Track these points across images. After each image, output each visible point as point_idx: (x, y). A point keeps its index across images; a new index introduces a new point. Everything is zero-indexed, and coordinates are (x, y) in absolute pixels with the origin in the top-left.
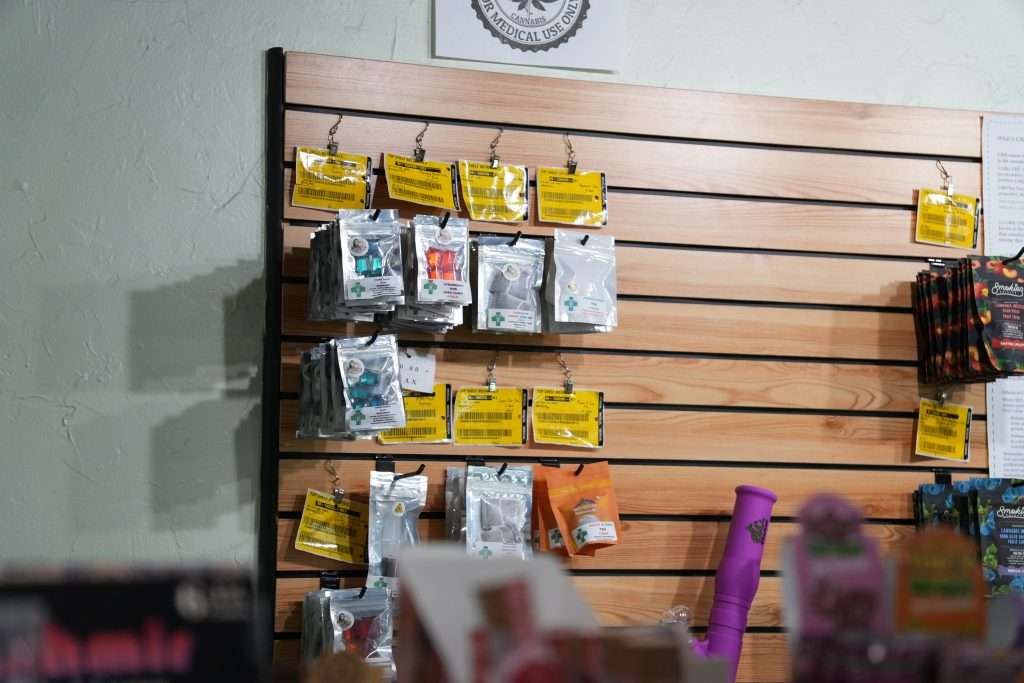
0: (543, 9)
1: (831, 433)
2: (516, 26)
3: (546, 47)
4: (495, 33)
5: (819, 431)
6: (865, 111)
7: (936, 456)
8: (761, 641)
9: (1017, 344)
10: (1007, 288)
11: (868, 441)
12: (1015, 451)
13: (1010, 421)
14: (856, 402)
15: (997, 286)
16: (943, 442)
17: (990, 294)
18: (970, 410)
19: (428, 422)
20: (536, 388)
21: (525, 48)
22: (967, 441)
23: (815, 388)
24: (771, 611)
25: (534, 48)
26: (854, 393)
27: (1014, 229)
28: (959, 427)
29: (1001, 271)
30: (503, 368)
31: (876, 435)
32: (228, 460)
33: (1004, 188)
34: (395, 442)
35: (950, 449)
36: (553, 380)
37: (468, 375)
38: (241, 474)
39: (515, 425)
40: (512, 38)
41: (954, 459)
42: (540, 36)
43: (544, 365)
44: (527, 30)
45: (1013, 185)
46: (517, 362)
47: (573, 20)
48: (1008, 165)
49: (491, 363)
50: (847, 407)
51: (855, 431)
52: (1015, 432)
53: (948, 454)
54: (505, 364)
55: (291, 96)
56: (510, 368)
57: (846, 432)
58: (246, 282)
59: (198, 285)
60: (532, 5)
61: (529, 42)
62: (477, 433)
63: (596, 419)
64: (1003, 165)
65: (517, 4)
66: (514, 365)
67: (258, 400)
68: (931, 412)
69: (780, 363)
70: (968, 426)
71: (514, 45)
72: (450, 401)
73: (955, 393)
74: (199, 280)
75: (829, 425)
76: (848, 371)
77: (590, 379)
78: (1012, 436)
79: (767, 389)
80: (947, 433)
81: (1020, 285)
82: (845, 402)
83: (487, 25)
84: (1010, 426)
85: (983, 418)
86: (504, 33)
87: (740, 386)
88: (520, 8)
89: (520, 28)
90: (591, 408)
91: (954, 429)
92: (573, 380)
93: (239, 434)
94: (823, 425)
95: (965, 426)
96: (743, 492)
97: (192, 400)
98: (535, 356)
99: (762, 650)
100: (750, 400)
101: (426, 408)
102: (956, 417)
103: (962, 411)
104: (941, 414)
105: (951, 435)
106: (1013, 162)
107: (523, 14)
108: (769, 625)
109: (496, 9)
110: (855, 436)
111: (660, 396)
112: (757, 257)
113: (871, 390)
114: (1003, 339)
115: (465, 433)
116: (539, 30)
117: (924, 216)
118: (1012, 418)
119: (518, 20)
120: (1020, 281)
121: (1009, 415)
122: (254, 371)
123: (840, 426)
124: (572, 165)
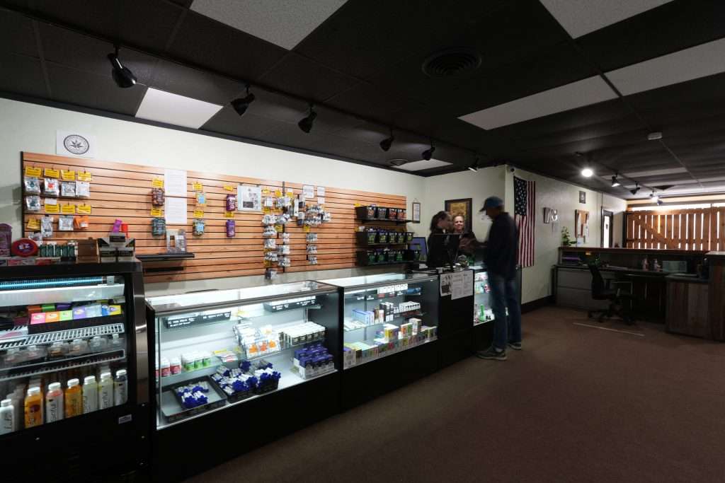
0: (80, 148)
2: (74, 151)
3: (80, 154)
4: (70, 151)
6: (142, 167)
7: (155, 216)
12: (170, 215)
14: (141, 208)
16: (156, 214)
18: (162, 209)
19: (55, 209)
21: (76, 154)
22: (162, 214)
25: (78, 154)
28: (160, 212)
31: (143, 213)
32: (14, 214)
33: (169, 179)
34: (49, 212)
35: (158, 215)
37: (64, 203)
38: (17, 216)
39: (74, 210)
43: (80, 201)
44: (76, 151)
47: (86, 150)
52: (171, 213)
54: (72, 201)
55: (24, 159)
57: (139, 212)
58: (17, 187)
59: (7, 188)
60: (78, 148)
62: (66, 211)
63: (90, 209)
65: (73, 146)
66: (74, 201)
67: (20, 205)
68: (154, 210)
70: (162, 212)
71: (74, 153)
72: (60, 206)
74: (7, 187)
77: (88, 205)
82: (139, 208)
83: (68, 150)
85: (164, 210)
86: (72, 151)
88: (75, 148)
93: (17, 210)
96: (116, 220)
97: (7, 205)
101: (55, 207)
103: (160, 209)
104: (156, 210)
105: (158, 213)
109: (70, 148)
113: (144, 206)
116: (79, 151)
121: (169, 210)
122: (19, 201)
124: (85, 172)
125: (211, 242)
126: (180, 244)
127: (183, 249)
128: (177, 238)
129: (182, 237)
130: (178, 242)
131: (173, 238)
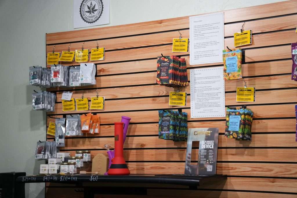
0: (94, 13)
1: (154, 102)
2: (89, 18)
3: (94, 22)
4: (85, 21)
5: (151, 102)
6: (161, 22)
7: (178, 105)
8: (138, 151)
9: (164, 77)
10: (165, 64)
11: (163, 103)
12: (198, 102)
13: (196, 95)
14: (159, 94)
15: (162, 64)
16: (179, 102)
17: (160, 66)
18: (186, 93)
19: (71, 107)
20: (91, 97)
21: (91, 23)
22: (186, 101)
23: (150, 91)
24: (140, 144)
25: (92, 22)
26: (158, 91)
27: (198, 45)
28: (184, 98)
29: (164, 60)
30: (86, 94)
31: (164, 101)
33: (195, 35)
34: (66, 111)
35: (181, 103)
36: (95, 95)
37: (79, 96)
39: (87, 106)
40: (88, 21)
41: (183, 106)
42: (94, 19)
43: (94, 92)
44: (91, 18)
45: (197, 33)
46: (88, 92)
47: (100, 14)
48: (197, 29)
49: (84, 93)
50: (157, 95)
51: (159, 101)
52: (198, 98)
53: (181, 104)
54: (86, 93)
56: (87, 94)
57: (157, 101)
60: (92, 13)
61: (92, 21)
62: (81, 108)
63: (103, 103)
64: (195, 29)
65: (89, 13)
66: (88, 93)
68: (174, 95)
69: (142, 86)
70: (186, 97)
71: (89, 22)
72: (75, 102)
73: (183, 89)
75: (153, 100)
76: (157, 86)
77: (104, 95)
78: (197, 98)
79: (139, 93)
80: (181, 99)
81: (168, 62)
83: (84, 19)
84: (196, 96)
85: (189, 95)
86: (87, 20)
87: (133, 93)
88: (90, 14)
89: (90, 18)
90: (102, 101)
91: (182, 98)
92: (99, 94)
94: (152, 100)
95: (185, 97)
96: (123, 118)
98: (92, 90)
99: (138, 154)
100: (136, 96)
101: (71, 104)
102: (182, 95)
103: (184, 94)
104: (178, 95)
105: (181, 100)
106: (197, 27)
107: (90, 15)
108: (140, 148)
109: (85, 15)
110: (160, 102)
111: (116, 97)
112: (137, 62)
113: (163, 91)
114: (161, 77)
115: (79, 108)
116: (93, 18)
117: (174, 46)
118: (197, 94)
119: (90, 17)
120: (168, 61)
121: (196, 93)
123: (156, 100)
124: (98, 47)
125: (272, 155)
126: (206, 157)
127: (210, 168)
128: (203, 145)
129: (210, 145)
130: (203, 152)
131: (196, 145)
